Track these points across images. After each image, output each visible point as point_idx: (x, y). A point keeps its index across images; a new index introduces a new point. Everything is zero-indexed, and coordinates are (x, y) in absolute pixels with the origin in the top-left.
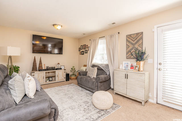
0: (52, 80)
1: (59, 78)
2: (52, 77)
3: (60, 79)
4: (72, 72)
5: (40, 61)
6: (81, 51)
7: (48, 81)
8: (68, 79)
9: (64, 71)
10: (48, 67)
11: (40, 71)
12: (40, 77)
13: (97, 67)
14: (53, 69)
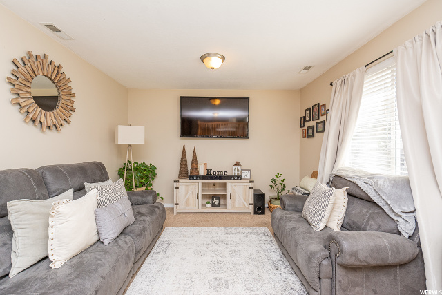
0: (219, 205)
1: (234, 202)
2: (218, 197)
3: (237, 206)
4: (275, 189)
5: (194, 156)
6: (306, 127)
7: (209, 206)
8: (259, 209)
9: (250, 185)
10: (211, 170)
11: (190, 179)
12: (190, 192)
13: (344, 189)
14: (222, 176)
